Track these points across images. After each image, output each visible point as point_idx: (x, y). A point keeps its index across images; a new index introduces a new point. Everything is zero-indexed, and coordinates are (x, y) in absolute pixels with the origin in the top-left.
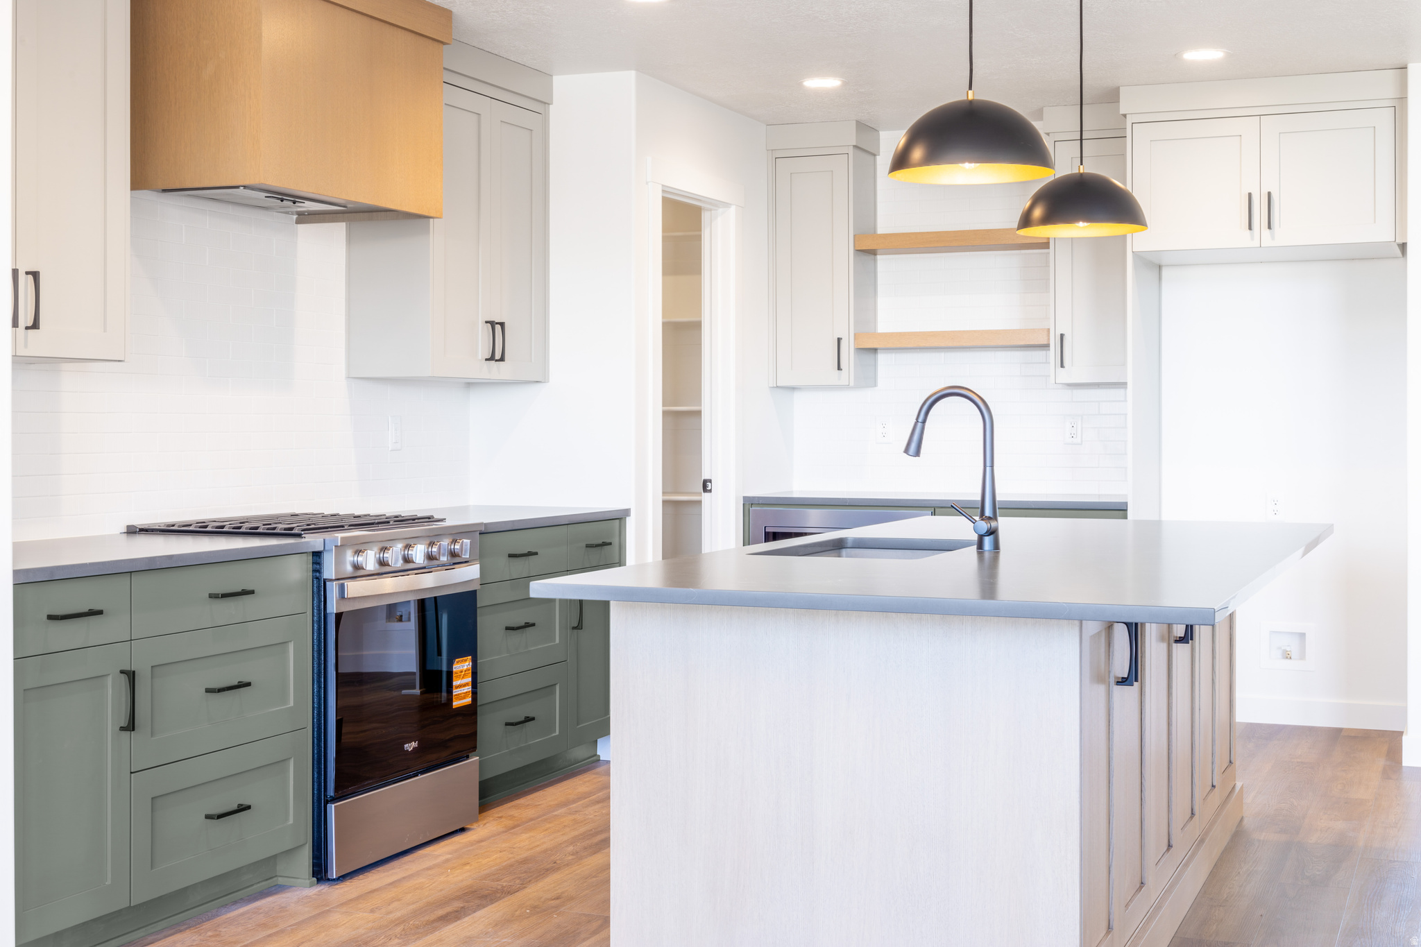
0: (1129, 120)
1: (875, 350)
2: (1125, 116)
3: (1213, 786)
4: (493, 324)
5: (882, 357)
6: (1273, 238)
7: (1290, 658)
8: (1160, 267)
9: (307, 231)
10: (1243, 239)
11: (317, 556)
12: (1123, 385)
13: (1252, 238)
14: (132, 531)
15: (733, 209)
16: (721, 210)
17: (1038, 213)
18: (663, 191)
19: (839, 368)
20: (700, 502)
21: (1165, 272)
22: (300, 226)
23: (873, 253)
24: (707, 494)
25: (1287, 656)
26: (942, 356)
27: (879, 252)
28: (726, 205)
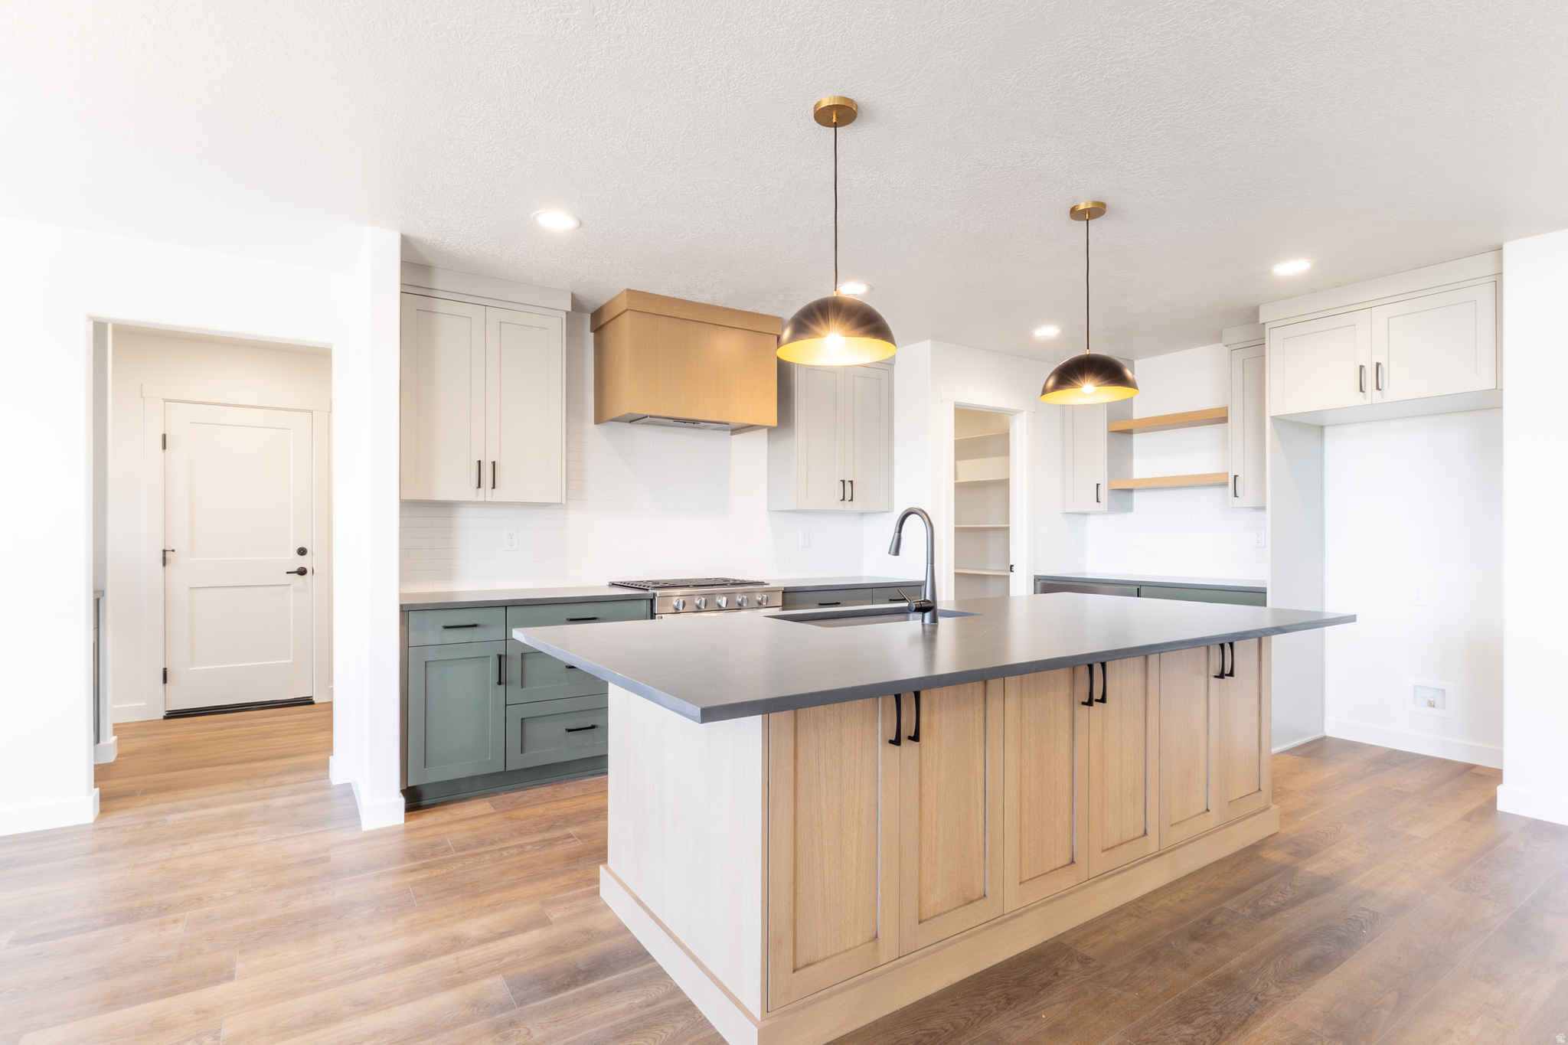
0: (1267, 327)
1: (1131, 490)
2: (1264, 324)
3: (1208, 810)
4: (843, 481)
5: (1136, 495)
6: (1383, 396)
7: (1434, 706)
8: (1322, 427)
9: (737, 438)
10: (1358, 399)
11: (652, 601)
12: (1263, 508)
13: (1365, 398)
14: (613, 584)
15: (1025, 413)
16: (1018, 414)
17: (1051, 383)
18: (955, 405)
19: (1098, 501)
20: (1009, 576)
21: (1327, 430)
22: (733, 436)
23: (1129, 432)
24: (1011, 573)
25: (1432, 705)
26: (1173, 492)
27: (1134, 431)
28: (1022, 411)
